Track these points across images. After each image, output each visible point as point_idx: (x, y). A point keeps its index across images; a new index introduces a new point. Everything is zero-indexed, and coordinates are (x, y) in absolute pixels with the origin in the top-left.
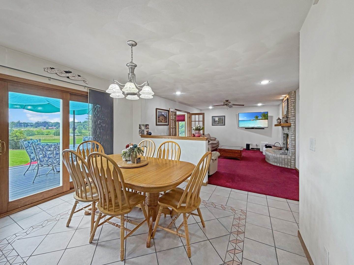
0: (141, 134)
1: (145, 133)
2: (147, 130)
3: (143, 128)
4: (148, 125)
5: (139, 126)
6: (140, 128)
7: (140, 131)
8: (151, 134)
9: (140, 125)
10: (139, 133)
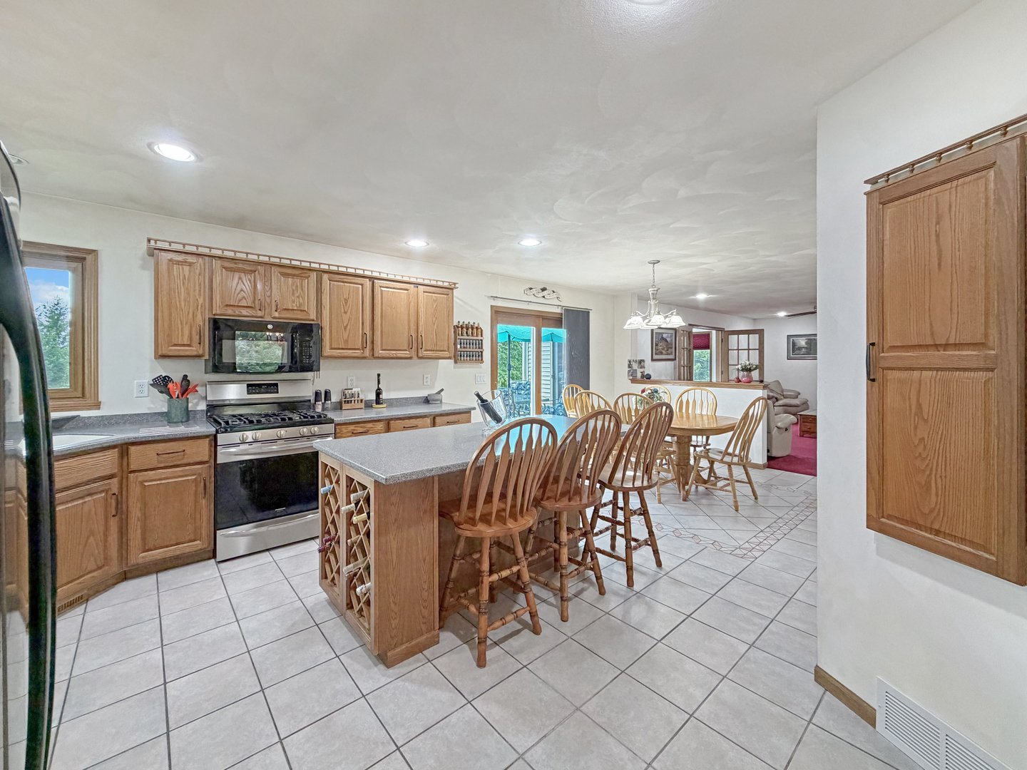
0: (631, 378)
1: (639, 375)
2: (642, 370)
3: (635, 366)
4: (643, 361)
5: (627, 363)
6: (630, 366)
7: (629, 371)
8: (649, 379)
9: (630, 362)
10: (629, 376)
